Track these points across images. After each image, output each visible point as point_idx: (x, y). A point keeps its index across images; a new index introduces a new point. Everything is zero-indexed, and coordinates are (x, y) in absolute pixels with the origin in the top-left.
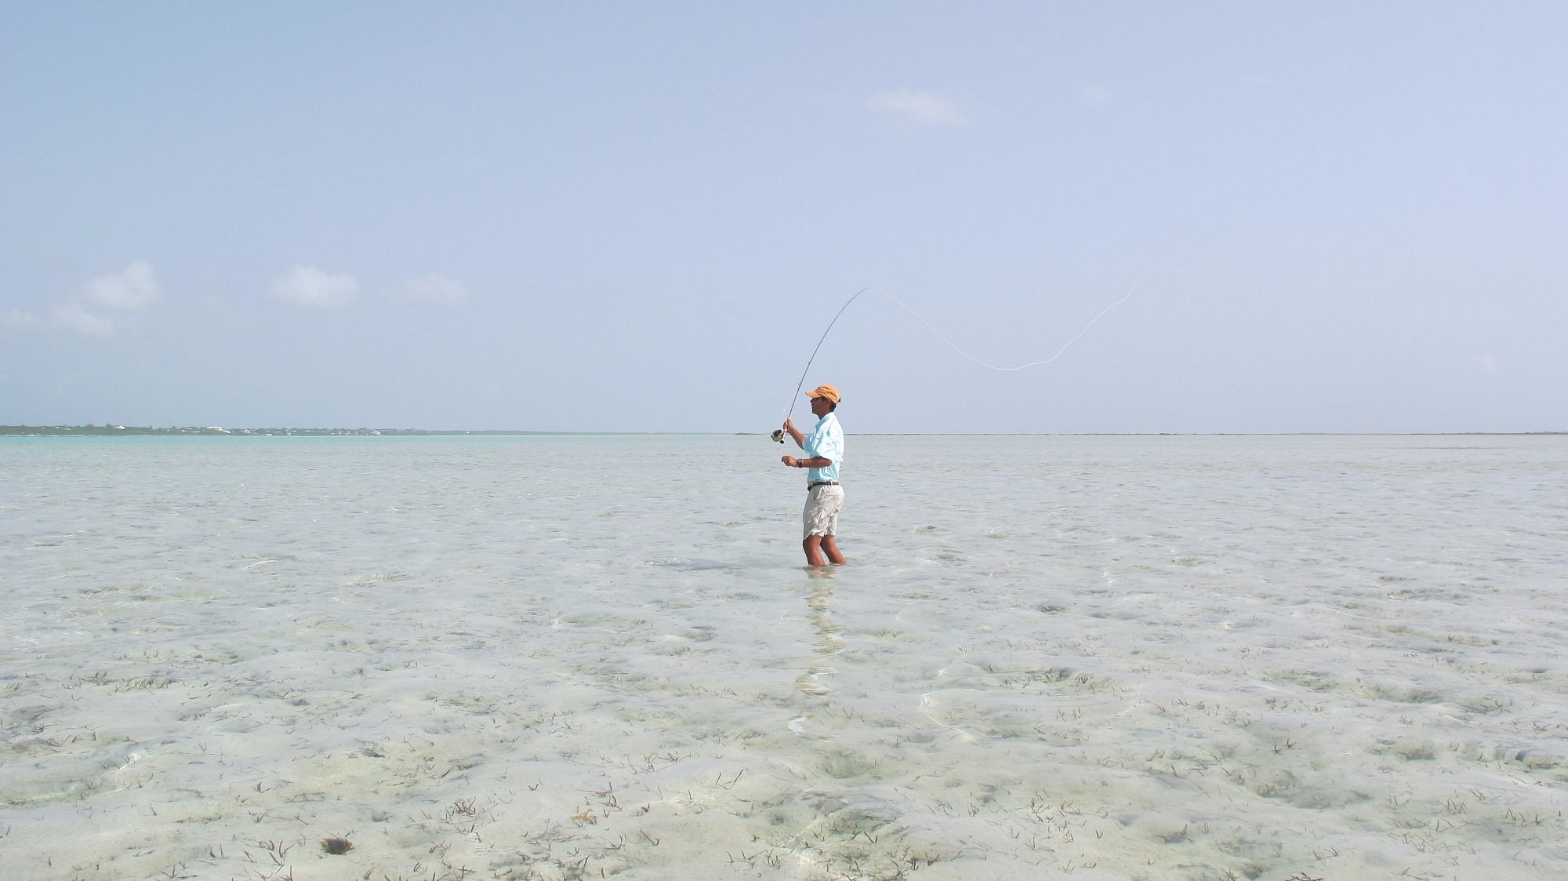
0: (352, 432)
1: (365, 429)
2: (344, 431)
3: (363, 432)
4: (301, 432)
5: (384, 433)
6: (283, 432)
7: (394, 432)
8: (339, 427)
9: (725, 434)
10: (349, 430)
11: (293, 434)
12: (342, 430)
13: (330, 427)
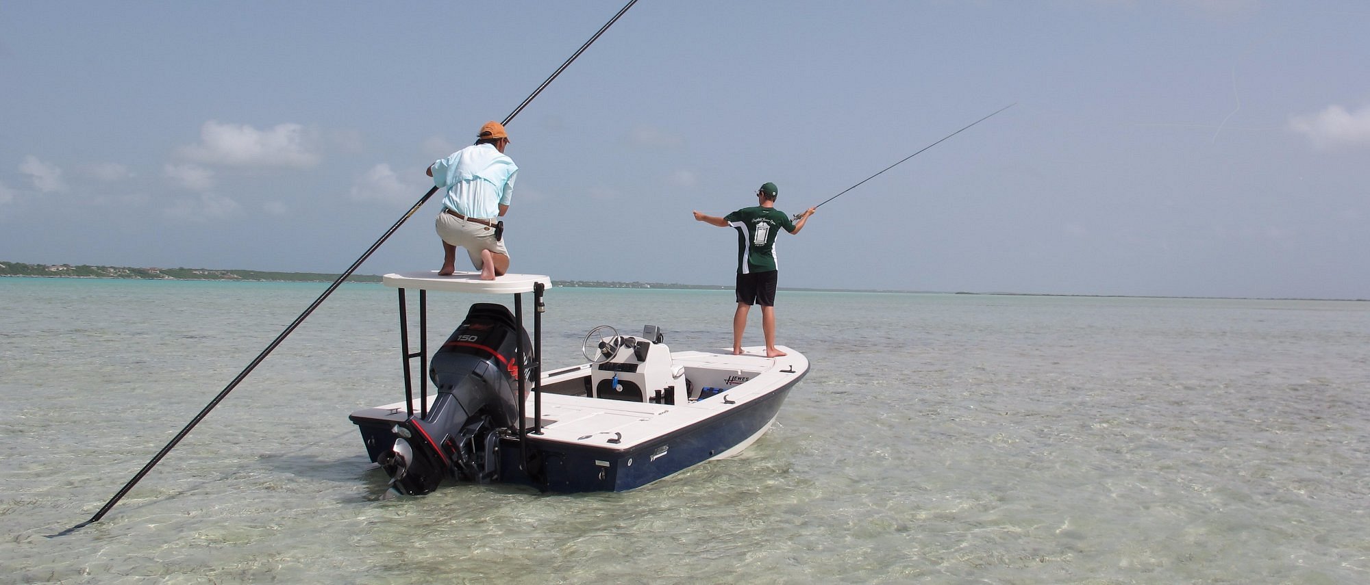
0: (627, 285)
1: (637, 282)
2: (621, 285)
3: (636, 285)
4: (585, 284)
5: (653, 286)
6: (572, 284)
7: (661, 286)
8: (616, 281)
9: (946, 293)
10: (624, 283)
11: (579, 286)
12: (619, 283)
13: (609, 281)
